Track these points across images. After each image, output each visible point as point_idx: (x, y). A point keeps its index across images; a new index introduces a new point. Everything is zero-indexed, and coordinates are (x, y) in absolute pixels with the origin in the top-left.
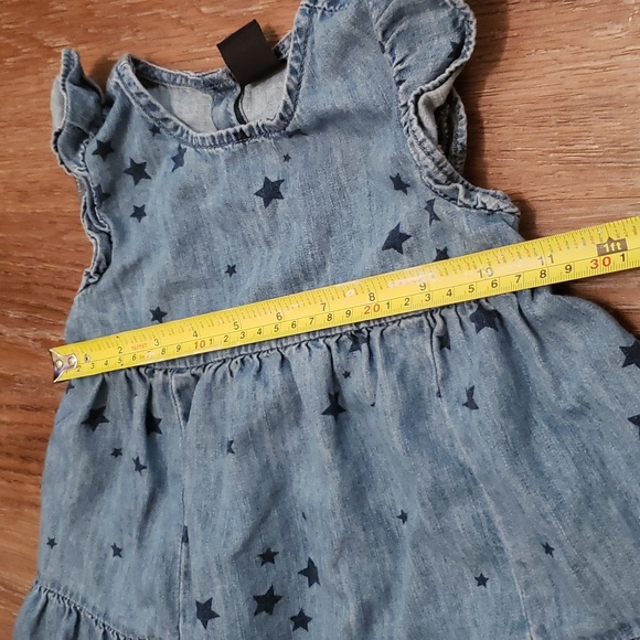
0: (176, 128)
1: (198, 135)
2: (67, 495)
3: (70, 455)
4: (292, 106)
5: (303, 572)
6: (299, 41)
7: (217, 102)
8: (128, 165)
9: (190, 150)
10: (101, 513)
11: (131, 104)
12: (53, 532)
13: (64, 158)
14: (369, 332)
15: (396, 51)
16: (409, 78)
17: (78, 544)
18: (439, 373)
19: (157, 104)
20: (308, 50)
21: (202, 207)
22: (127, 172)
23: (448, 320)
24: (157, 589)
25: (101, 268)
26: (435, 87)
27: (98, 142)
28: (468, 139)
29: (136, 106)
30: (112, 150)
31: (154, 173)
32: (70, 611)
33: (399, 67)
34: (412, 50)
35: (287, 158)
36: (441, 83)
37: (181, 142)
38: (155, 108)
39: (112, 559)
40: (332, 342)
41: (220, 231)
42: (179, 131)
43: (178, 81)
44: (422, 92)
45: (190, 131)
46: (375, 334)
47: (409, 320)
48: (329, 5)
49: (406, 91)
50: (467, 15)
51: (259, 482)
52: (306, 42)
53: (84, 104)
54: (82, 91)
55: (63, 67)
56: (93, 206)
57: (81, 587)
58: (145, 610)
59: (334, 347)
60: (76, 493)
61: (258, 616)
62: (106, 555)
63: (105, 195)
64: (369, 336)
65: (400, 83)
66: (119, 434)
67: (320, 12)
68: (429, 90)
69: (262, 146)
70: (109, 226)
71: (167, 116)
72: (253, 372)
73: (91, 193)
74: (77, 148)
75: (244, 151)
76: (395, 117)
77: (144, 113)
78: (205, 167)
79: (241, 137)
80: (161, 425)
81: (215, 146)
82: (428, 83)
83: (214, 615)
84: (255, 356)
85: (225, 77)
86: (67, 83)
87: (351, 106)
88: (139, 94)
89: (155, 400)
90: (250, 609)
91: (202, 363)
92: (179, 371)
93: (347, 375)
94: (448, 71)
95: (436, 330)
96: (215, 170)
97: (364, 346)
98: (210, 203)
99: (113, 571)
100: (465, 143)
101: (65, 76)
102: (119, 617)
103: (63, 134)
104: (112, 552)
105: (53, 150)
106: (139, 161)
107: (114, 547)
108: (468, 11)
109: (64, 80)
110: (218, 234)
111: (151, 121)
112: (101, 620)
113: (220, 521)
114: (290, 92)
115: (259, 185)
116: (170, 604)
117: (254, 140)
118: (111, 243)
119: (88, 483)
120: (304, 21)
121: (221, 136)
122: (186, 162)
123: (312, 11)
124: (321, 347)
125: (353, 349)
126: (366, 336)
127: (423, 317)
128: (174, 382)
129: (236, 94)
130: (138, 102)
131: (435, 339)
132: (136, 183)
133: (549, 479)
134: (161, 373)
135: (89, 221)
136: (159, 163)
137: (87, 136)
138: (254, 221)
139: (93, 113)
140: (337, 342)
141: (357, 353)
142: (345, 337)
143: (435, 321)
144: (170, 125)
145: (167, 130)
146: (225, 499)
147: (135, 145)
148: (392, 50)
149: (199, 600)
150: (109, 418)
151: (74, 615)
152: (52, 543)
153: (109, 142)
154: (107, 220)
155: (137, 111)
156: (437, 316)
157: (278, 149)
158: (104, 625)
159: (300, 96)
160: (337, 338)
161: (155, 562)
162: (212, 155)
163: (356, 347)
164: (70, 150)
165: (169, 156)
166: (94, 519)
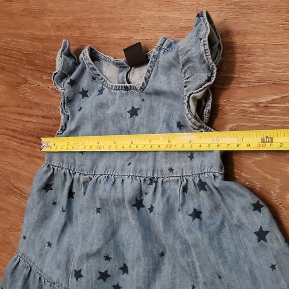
0: (102, 79)
1: (111, 84)
2: (32, 219)
3: (35, 202)
4: (146, 84)
5: (121, 269)
6: (153, 60)
7: (120, 71)
8: (81, 90)
9: (106, 89)
10: (45, 228)
11: (86, 67)
12: (26, 233)
13: (56, 83)
14: (157, 179)
15: (186, 74)
16: (189, 86)
17: (34, 239)
18: (181, 201)
19: (96, 68)
20: (156, 64)
21: (107, 112)
22: (80, 93)
23: (189, 181)
24: (63, 263)
25: (63, 128)
26: (198, 92)
27: (71, 79)
28: (211, 108)
29: (87, 68)
30: (76, 84)
31: (90, 95)
32: (28, 267)
33: (186, 81)
34: (193, 75)
35: (143, 100)
36: (200, 91)
37: (103, 85)
38: (95, 70)
39: (47, 247)
40: (142, 179)
41: (112, 123)
42: (103, 80)
43: (107, 60)
44: (192, 93)
45: (108, 81)
46: (160, 181)
47: (173, 178)
48: (167, 47)
49: (187, 90)
50: (213, 66)
51: (108, 227)
52: (156, 61)
53: (68, 64)
54: (68, 59)
55: (62, 47)
56: (64, 104)
57: (33, 257)
58: (58, 271)
59: (142, 181)
60: (36, 218)
61: (99, 280)
62: (44, 246)
63: (69, 101)
64: (157, 181)
65: (185, 87)
66: (57, 196)
67: (163, 50)
68: (195, 93)
69: (134, 94)
70: (69, 113)
71: (99, 74)
72: (112, 182)
73: (64, 99)
74: (62, 81)
75: (127, 94)
76: (181, 99)
77: (90, 71)
78: (111, 97)
79: (126, 88)
80: (74, 195)
81: (116, 90)
82: (195, 90)
83: (81, 276)
84: (113, 176)
85: (125, 63)
86: (63, 55)
87: (168, 90)
88: (90, 64)
89: (74, 184)
90: (96, 276)
91: (93, 173)
92: (85, 175)
93: (146, 194)
94: (203, 86)
95: (183, 184)
96: (115, 99)
97: (154, 184)
98: (110, 111)
99: (47, 253)
100: (210, 109)
101: (62, 51)
102: (47, 272)
103: (58, 74)
104: (47, 244)
105: (52, 80)
106: (85, 89)
107: (49, 243)
108: (213, 64)
109: (62, 53)
110: (111, 124)
111: (93, 75)
112: (39, 272)
113: (90, 239)
114: (145, 79)
115: (129, 109)
116: (67, 270)
117: (131, 91)
118: (68, 119)
119: (41, 214)
120: (157, 53)
121: (119, 87)
122: (103, 94)
123: (160, 49)
124: (137, 180)
125: (149, 184)
126: (156, 180)
127: (179, 178)
128: (82, 178)
129: (128, 70)
130: (88, 67)
131: (182, 188)
132: (83, 98)
133: (224, 250)
134: (78, 174)
135: (62, 109)
136: (93, 91)
137: (67, 77)
138: (125, 122)
139: (71, 68)
140: (144, 180)
141: (151, 186)
142: (147, 179)
143: (183, 180)
144: (100, 77)
145: (98, 79)
146: (94, 231)
147: (85, 83)
148: (185, 73)
149: (76, 269)
150: (54, 188)
151: (29, 269)
152: (25, 238)
153: (75, 80)
154: (69, 110)
155: (88, 70)
156: (184, 178)
157: (141, 96)
158: (40, 274)
159: (149, 81)
160: (144, 178)
161: (63, 251)
162: (115, 93)
163: (151, 184)
164: (59, 81)
165: (97, 90)
166: (42, 230)
